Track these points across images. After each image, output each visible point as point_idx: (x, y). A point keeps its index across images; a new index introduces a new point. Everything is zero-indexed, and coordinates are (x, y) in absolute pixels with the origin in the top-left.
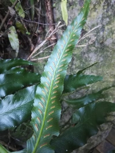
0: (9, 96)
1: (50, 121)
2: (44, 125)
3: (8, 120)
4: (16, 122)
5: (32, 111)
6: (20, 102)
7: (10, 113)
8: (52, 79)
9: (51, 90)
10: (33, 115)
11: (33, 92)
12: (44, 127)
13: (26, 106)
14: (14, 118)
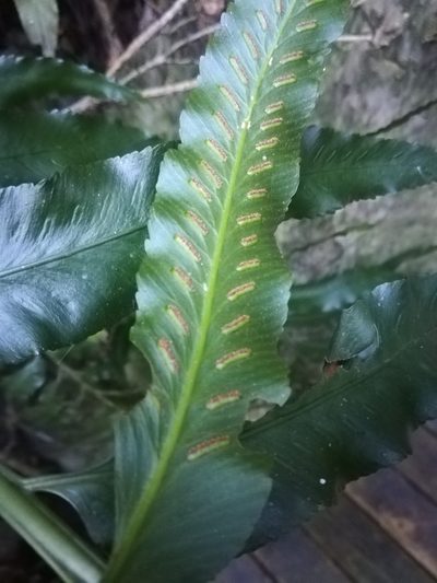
0: (12, 191)
1: (234, 328)
2: (206, 345)
3: (7, 318)
4: (48, 333)
5: (138, 277)
6: (72, 230)
7: (20, 282)
8: (240, 124)
9: (238, 178)
10: (145, 297)
11: (143, 184)
12: (209, 356)
13: (101, 255)
14: (37, 309)
